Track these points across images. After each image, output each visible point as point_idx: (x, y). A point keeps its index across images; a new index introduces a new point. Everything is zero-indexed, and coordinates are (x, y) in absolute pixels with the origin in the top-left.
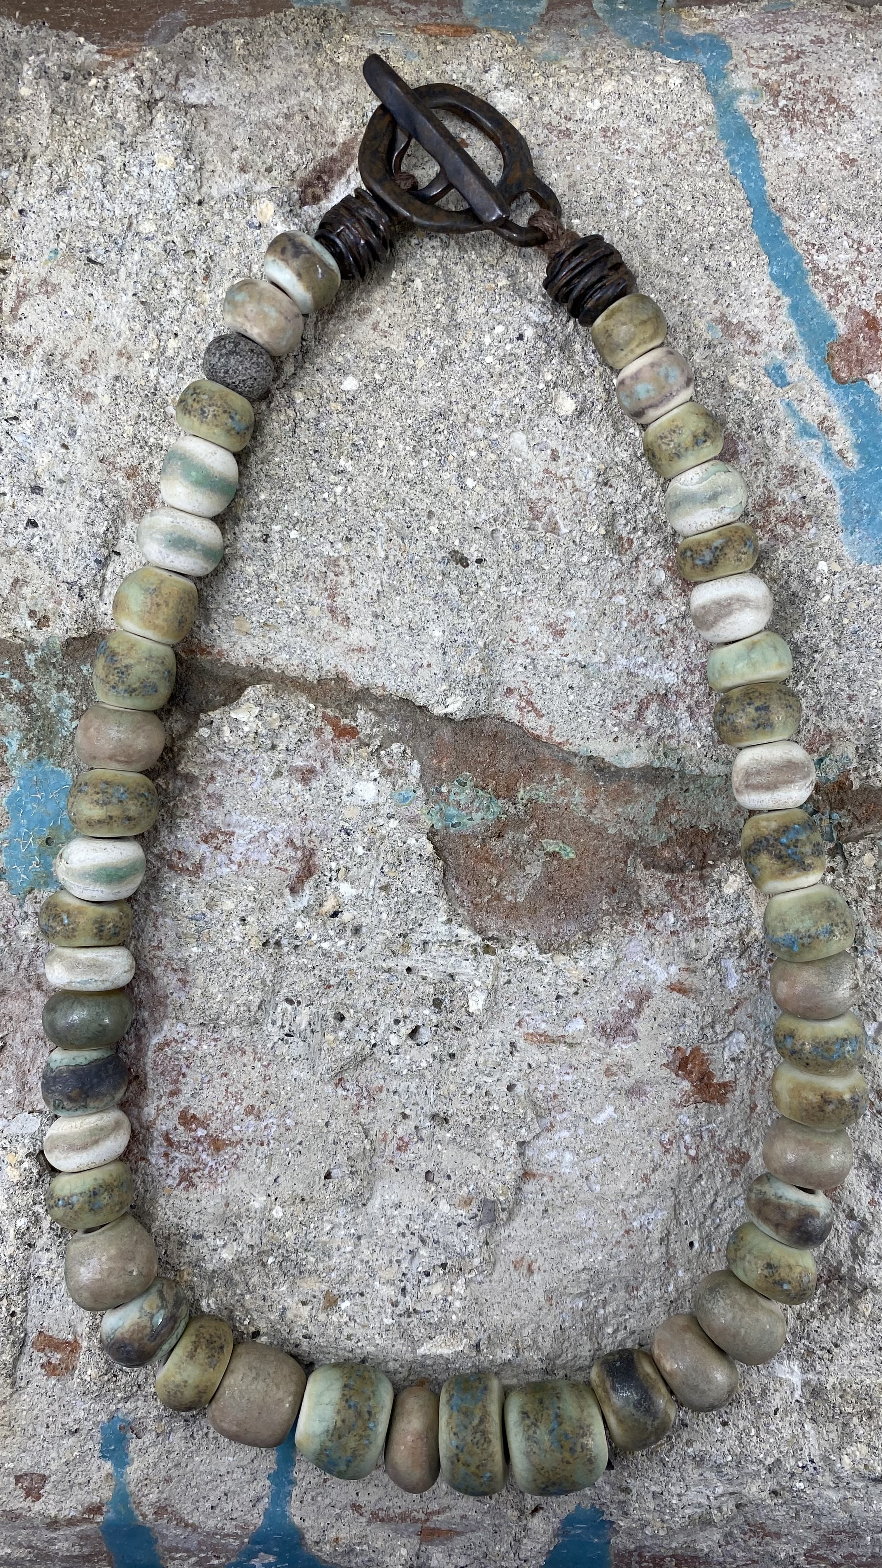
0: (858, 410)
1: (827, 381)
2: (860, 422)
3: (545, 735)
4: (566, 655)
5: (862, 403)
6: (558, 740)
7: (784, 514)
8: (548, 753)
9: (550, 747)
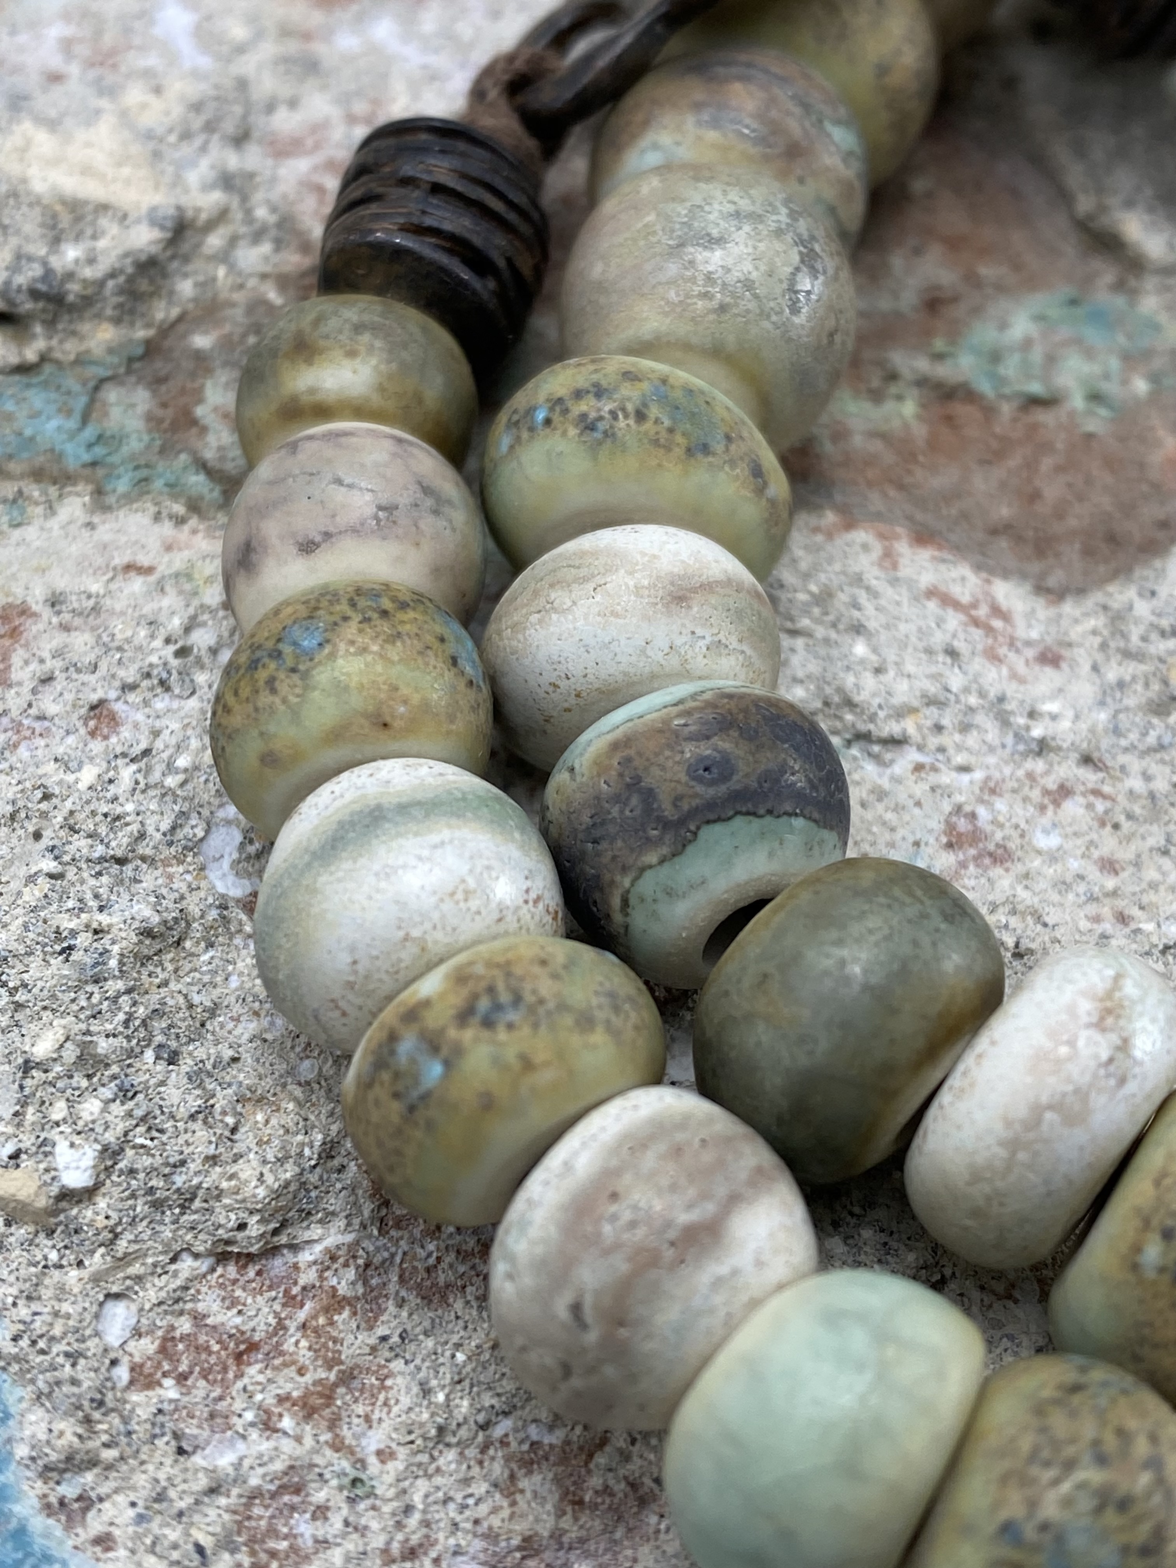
3: (903, 547)
4: (919, 768)
6: (860, 536)
7: (253, 1372)
8: (876, 501)
9: (878, 517)
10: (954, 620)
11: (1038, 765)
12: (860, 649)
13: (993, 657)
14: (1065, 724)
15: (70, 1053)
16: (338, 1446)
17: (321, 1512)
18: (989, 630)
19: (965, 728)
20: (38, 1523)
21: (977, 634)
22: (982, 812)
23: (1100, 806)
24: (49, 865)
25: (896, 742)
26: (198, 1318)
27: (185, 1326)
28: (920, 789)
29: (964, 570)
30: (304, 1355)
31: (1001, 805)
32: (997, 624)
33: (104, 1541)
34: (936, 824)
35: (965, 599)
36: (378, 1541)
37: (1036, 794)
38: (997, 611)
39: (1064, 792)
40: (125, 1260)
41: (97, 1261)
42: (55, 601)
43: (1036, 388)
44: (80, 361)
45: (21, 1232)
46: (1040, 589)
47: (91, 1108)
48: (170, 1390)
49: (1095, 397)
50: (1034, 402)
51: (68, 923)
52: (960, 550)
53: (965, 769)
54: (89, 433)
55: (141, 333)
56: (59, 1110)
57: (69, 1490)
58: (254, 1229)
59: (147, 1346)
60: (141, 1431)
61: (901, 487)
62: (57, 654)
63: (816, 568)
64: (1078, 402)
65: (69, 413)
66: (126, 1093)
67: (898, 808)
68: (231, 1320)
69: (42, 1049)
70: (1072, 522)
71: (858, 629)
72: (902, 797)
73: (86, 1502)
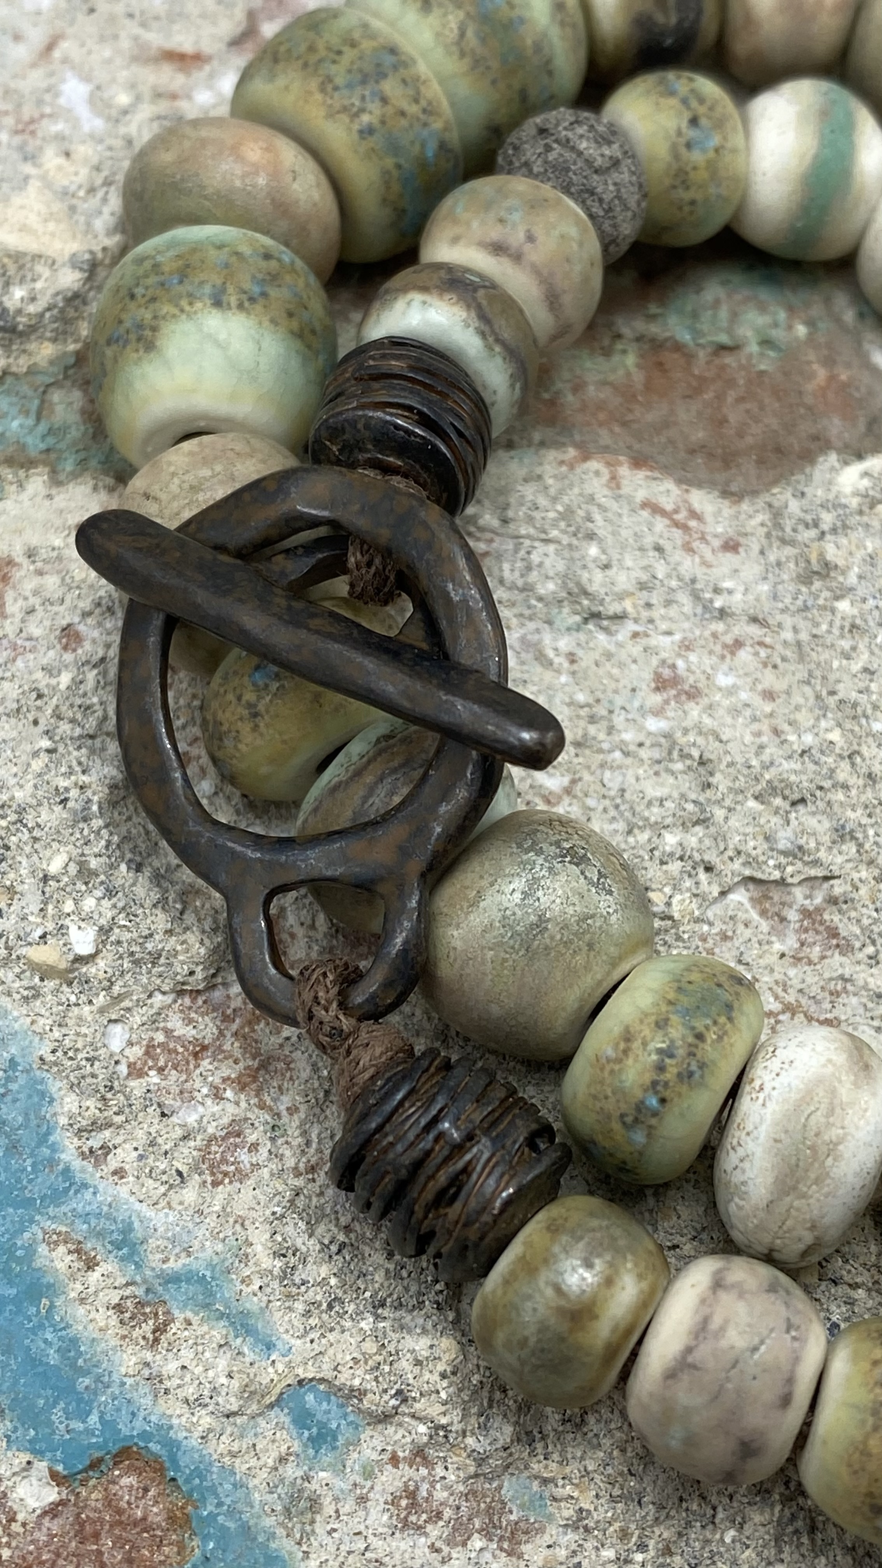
0: (66, 1390)
1: (173, 1446)
2: (53, 1358)
3: (624, 471)
4: (635, 635)
5: (57, 1415)
6: (594, 465)
7: (206, 1064)
8: (605, 438)
9: (606, 449)
10: (660, 524)
11: (720, 627)
12: (593, 550)
13: (688, 549)
14: (738, 597)
15: (73, 869)
16: (262, 1106)
17: (254, 1147)
18: (685, 528)
19: (668, 603)
20: (77, 1164)
21: (677, 533)
22: (680, 664)
23: (763, 653)
24: (46, 743)
25: (620, 617)
26: (168, 1032)
27: (160, 1037)
28: (636, 650)
29: (669, 485)
30: (238, 1053)
31: (693, 657)
32: (693, 523)
33: (119, 1173)
34: (647, 675)
35: (669, 507)
36: (290, 1162)
37: (718, 648)
38: (694, 514)
39: (738, 644)
40: (119, 998)
41: (101, 999)
42: (31, 554)
43: (724, 339)
44: (32, 371)
45: (51, 984)
46: (726, 494)
47: (89, 903)
48: (154, 1078)
49: (766, 342)
50: (722, 348)
51: (63, 783)
52: (666, 470)
53: (669, 633)
54: (42, 428)
55: (72, 347)
56: (69, 906)
57: (95, 1142)
58: (200, 975)
59: (137, 1052)
60: (137, 1105)
61: (624, 424)
62: (36, 593)
63: (561, 492)
64: (754, 348)
65: (27, 413)
66: (110, 893)
67: (621, 665)
68: (189, 1032)
69: (55, 866)
70: (749, 440)
71: (591, 536)
72: (623, 655)
73: (106, 1149)
